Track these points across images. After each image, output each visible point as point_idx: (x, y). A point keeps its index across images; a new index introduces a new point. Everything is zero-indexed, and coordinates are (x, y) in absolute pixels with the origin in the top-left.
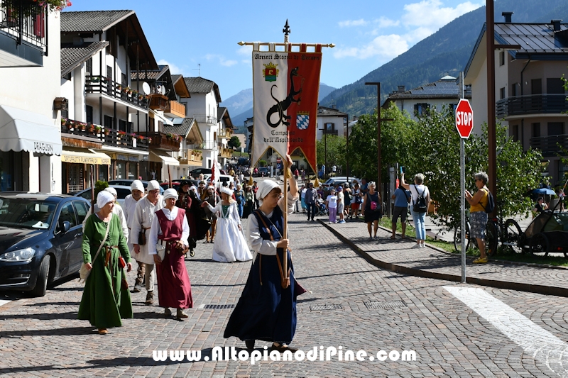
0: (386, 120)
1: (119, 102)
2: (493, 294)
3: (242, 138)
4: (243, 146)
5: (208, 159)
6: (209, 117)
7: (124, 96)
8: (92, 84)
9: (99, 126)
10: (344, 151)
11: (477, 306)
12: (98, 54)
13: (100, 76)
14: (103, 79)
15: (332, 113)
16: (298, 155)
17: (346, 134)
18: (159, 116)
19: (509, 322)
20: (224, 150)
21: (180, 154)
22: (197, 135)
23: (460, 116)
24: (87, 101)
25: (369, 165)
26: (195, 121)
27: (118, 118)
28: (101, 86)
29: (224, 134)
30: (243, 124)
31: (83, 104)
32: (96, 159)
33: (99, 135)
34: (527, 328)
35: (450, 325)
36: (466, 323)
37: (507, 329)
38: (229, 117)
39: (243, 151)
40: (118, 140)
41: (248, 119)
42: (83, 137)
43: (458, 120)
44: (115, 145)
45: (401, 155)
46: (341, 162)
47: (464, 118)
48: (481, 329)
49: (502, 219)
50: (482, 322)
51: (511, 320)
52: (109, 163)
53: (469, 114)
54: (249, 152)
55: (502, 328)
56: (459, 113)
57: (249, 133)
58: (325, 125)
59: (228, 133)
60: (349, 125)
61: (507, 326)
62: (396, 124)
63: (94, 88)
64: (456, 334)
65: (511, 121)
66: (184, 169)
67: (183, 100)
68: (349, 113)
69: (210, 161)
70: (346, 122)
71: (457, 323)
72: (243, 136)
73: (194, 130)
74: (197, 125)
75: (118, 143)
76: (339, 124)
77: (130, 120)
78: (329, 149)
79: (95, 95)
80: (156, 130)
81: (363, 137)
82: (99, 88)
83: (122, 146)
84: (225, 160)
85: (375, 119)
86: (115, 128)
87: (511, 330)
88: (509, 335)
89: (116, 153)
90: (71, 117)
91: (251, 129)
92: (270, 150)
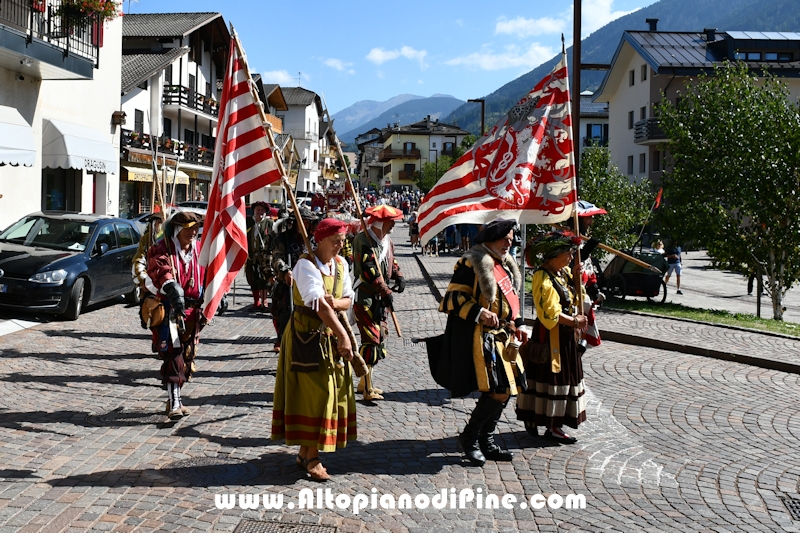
1: (201, 114)
3: (352, 157)
5: (306, 180)
6: (308, 133)
7: (207, 109)
8: (170, 94)
9: (176, 141)
12: (178, 60)
13: (180, 86)
14: (182, 89)
15: (453, 131)
16: (410, 179)
20: (327, 170)
24: (165, 113)
26: (291, 137)
27: (200, 132)
28: (180, 97)
29: (328, 152)
30: (353, 141)
31: (160, 117)
33: (176, 152)
38: (333, 133)
40: (200, 158)
41: (360, 136)
44: (196, 163)
52: (188, 183)
57: (360, 152)
58: (445, 144)
59: (332, 151)
63: (173, 99)
65: (652, 146)
66: (277, 192)
67: (280, 113)
69: (308, 183)
72: (353, 155)
73: (290, 148)
74: (293, 142)
75: (199, 160)
79: (174, 107)
82: (177, 99)
83: (203, 164)
84: (328, 182)
86: (197, 143)
89: (197, 171)
90: (146, 131)
91: (361, 147)
92: (382, 172)
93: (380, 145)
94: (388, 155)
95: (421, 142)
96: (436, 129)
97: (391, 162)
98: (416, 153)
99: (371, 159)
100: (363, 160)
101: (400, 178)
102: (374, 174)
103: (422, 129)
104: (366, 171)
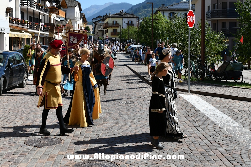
0: (156, 19)
1: (36, 10)
2: (202, 98)
3: (91, 27)
4: (91, 31)
6: (76, 17)
7: (38, 7)
8: (23, 1)
9: (26, 21)
10: (136, 33)
11: (194, 103)
15: (132, 16)
16: (116, 35)
17: (138, 26)
18: (53, 16)
19: (208, 110)
21: (63, 34)
22: (71, 25)
23: (189, 18)
24: (21, 9)
25: (148, 40)
26: (70, 19)
27: (35, 17)
29: (83, 25)
30: (91, 21)
31: (19, 11)
32: (25, 35)
33: (26, 25)
34: (217, 113)
35: (182, 111)
36: (189, 110)
37: (208, 113)
38: (85, 17)
39: (91, 33)
40: (35, 27)
41: (94, 19)
42: (19, 26)
43: (188, 20)
44: (34, 29)
45: (162, 35)
46: (135, 38)
47: (191, 19)
48: (196, 113)
49: (207, 65)
50: (196, 110)
51: (209, 109)
52: (31, 37)
53: (193, 17)
54: (94, 33)
55: (205, 113)
56: (188, 16)
57: (94, 25)
58: (129, 22)
59: (85, 25)
60: (139, 22)
61: (208, 112)
62: (160, 22)
63: (24, 4)
64: (185, 115)
65: (212, 21)
67: (64, 9)
68: (139, 16)
70: (138, 20)
71: (185, 110)
72: (91, 26)
73: (69, 23)
74: (71, 21)
75: (35, 28)
76: (135, 21)
77: (40, 18)
78: (130, 32)
79: (25, 7)
80: (52, 23)
81: (145, 27)
82: (26, 4)
83: (36, 30)
85: (151, 19)
86: (34, 22)
87: (209, 114)
88: (208, 116)
89: (34, 33)
90: (14, 16)
91: (95, 23)
92: (104, 33)
93: (103, 22)
94: (107, 26)
95: (119, 21)
96: (125, 15)
97: (108, 29)
98: (117, 25)
99: (99, 28)
100: (96, 28)
101: (112, 35)
102: (100, 33)
103: (119, 15)
104: (97, 32)
